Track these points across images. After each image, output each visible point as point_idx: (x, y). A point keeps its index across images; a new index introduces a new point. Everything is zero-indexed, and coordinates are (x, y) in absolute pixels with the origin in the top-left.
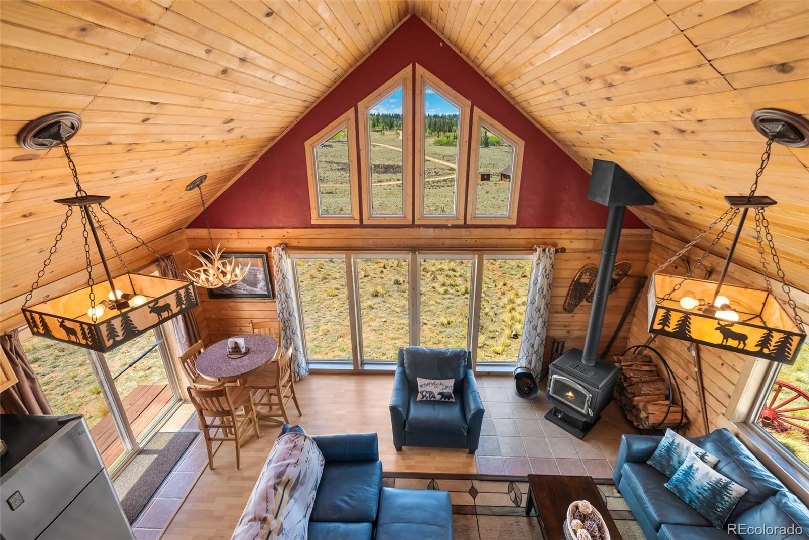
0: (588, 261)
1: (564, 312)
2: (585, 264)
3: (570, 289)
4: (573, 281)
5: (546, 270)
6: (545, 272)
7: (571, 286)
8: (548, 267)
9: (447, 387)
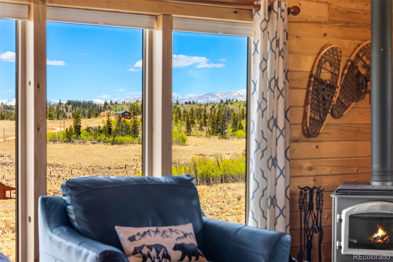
0: (325, 41)
1: (304, 138)
2: (323, 44)
3: (308, 93)
4: (311, 76)
5: (278, 42)
6: (277, 45)
7: (309, 85)
8: (281, 36)
9: (185, 235)
